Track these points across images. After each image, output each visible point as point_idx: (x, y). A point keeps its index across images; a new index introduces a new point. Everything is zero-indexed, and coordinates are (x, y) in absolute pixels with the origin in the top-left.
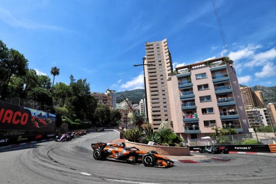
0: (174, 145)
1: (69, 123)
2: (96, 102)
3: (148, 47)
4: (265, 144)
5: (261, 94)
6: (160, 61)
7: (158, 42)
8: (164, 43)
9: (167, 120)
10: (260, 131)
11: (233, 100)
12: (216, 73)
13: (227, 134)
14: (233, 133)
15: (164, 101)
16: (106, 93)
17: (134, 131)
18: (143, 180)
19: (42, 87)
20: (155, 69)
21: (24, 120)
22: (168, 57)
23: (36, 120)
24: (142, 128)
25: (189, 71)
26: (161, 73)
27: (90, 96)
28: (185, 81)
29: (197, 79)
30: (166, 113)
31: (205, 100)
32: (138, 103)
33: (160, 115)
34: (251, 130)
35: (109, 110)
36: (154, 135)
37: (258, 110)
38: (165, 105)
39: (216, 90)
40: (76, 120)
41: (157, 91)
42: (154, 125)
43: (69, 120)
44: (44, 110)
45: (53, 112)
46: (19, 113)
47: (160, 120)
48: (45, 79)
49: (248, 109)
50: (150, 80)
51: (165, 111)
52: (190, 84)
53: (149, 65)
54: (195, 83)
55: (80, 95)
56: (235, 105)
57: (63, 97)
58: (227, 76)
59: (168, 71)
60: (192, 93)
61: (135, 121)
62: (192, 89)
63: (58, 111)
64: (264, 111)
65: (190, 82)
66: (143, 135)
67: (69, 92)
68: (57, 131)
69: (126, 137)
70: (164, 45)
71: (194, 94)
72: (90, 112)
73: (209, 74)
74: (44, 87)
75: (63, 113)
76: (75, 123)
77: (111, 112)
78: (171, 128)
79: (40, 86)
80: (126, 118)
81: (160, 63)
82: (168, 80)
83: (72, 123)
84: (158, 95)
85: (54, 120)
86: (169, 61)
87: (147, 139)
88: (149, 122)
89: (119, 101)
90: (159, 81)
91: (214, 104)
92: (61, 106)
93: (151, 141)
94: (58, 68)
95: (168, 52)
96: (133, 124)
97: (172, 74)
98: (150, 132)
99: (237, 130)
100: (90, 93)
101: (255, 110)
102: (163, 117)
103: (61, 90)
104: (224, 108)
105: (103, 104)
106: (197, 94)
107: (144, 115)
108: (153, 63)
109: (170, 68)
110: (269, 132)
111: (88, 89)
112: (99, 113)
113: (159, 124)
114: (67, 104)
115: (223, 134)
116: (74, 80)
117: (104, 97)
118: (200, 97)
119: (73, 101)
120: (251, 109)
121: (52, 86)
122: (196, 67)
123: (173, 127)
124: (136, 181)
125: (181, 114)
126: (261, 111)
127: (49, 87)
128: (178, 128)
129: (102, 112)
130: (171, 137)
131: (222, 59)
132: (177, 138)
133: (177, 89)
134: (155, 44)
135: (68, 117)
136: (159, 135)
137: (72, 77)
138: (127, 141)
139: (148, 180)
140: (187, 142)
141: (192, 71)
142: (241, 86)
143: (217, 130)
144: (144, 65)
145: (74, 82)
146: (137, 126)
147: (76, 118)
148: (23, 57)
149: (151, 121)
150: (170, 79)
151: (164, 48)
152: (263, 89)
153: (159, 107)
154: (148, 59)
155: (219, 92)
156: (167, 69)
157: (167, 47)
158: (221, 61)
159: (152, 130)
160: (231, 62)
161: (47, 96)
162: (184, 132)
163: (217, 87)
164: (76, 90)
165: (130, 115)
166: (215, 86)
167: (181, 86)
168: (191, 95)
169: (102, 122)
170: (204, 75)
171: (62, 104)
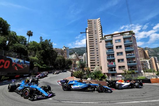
0: (102, 80)
1: (39, 67)
2: (57, 54)
3: (89, 22)
4: (149, 79)
5: (148, 52)
6: (96, 31)
7: (95, 20)
8: (99, 20)
9: (99, 65)
10: (147, 72)
11: (134, 55)
12: (126, 39)
13: (130, 73)
14: (133, 73)
15: (97, 54)
16: (63, 49)
17: (80, 72)
18: (84, 101)
19: (20, 43)
20: (93, 35)
21: (7, 65)
22: (100, 29)
23: (16, 65)
24: (84, 70)
25: (112, 38)
26: (96, 38)
27: (53, 50)
28: (109, 43)
29: (116, 42)
30: (98, 61)
31: (120, 54)
32: (82, 55)
33: (95, 63)
34: (142, 71)
35: (65, 59)
36: (91, 74)
37: (146, 60)
38: (98, 57)
39: (125, 49)
40: (43, 65)
41: (94, 48)
42: (91, 68)
43: (39, 65)
44: (22, 59)
45: (28, 60)
46: (3, 61)
47: (95, 65)
48: (23, 39)
49: (141, 60)
50: (90, 42)
51: (98, 60)
52: (112, 45)
53: (89, 33)
54: (115, 45)
55: (46, 49)
56: (135, 58)
57: (35, 50)
58: (131, 41)
59: (100, 37)
60: (113, 50)
61: (80, 66)
62: (113, 48)
63: (31, 59)
64: (149, 61)
65: (112, 44)
66: (85, 74)
67: (39, 47)
68: (30, 72)
69: (74, 76)
70: (98, 21)
71: (114, 51)
72: (53, 60)
73: (122, 40)
74: (22, 43)
75: (35, 61)
76: (42, 67)
77: (66, 60)
78: (101, 70)
79: (19, 43)
80: (75, 64)
81: (96, 32)
82: (100, 42)
83: (41, 67)
84: (94, 51)
85: (29, 65)
86: (100, 31)
87: (87, 77)
88: (89, 67)
89: (71, 54)
90: (95, 43)
91: (124, 57)
92: (34, 56)
93: (89, 77)
94: (32, 32)
95: (101, 26)
96: (79, 68)
97: (102, 39)
98: (89, 73)
99: (135, 71)
100: (53, 48)
101: (145, 60)
102: (96, 64)
103: (33, 46)
104: (129, 59)
105: (61, 55)
106: (116, 51)
107: (85, 63)
108: (92, 32)
109: (101, 35)
110: (151, 72)
111: (52, 46)
112: (58, 61)
113: (94, 68)
114: (38, 55)
115: (128, 74)
116: (43, 40)
117: (62, 51)
118: (117, 53)
119: (41, 53)
120: (142, 60)
121: (27, 43)
122: (115, 35)
123: (102, 69)
124: (80, 101)
125: (107, 62)
126: (148, 61)
127: (25, 44)
128: (105, 70)
129: (60, 60)
130: (100, 75)
131: (129, 32)
132: (104, 76)
133: (105, 48)
134: (93, 20)
135: (38, 63)
136: (94, 74)
137: (41, 38)
138: (75, 78)
139: (87, 101)
140: (109, 78)
141: (113, 38)
142: (138, 47)
143: (125, 72)
144: (86, 32)
145: (43, 41)
146: (82, 69)
147: (43, 64)
148: (6, 22)
149: (89, 66)
150: (101, 42)
151: (98, 23)
152: (149, 49)
153: (94, 58)
154: (89, 29)
155: (127, 50)
156: (99, 36)
157: (100, 23)
158: (129, 33)
159: (90, 71)
160: (134, 34)
161: (24, 49)
162: (107, 72)
163: (126, 47)
164: (43, 46)
165: (77, 62)
166: (125, 46)
167: (107, 46)
168: (112, 52)
169: (60, 66)
170: (119, 40)
171: (34, 55)
